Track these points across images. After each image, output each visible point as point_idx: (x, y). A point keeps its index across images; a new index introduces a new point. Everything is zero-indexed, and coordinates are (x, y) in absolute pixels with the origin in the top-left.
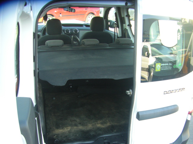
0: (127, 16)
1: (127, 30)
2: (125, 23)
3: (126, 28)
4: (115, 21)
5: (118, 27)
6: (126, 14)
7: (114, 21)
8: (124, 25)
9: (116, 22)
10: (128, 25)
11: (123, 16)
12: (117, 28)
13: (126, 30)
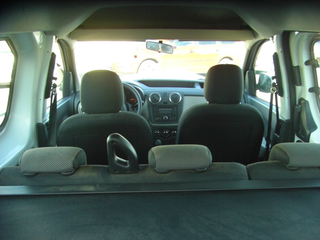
0: (307, 63)
1: (306, 103)
2: (300, 83)
3: (303, 96)
4: (273, 78)
5: (281, 93)
6: (305, 58)
7: (271, 77)
8: (298, 88)
9: (275, 81)
10: (311, 90)
11: (295, 64)
12: (279, 97)
13: (303, 103)
